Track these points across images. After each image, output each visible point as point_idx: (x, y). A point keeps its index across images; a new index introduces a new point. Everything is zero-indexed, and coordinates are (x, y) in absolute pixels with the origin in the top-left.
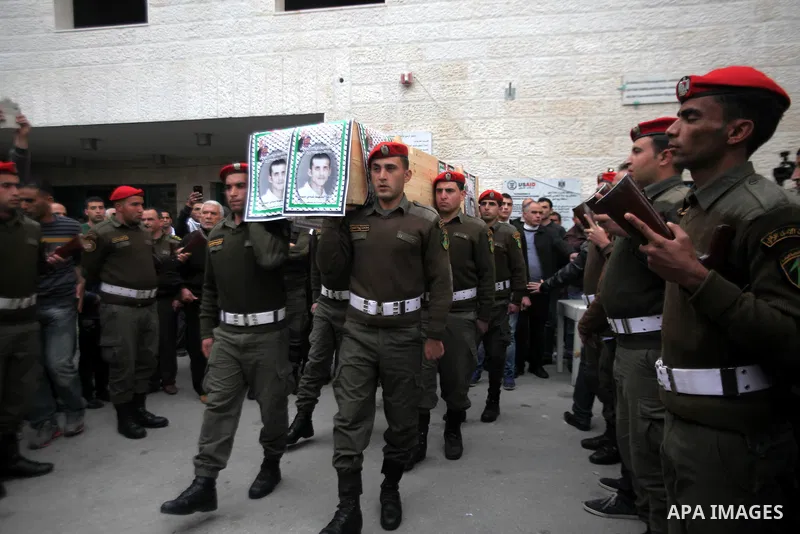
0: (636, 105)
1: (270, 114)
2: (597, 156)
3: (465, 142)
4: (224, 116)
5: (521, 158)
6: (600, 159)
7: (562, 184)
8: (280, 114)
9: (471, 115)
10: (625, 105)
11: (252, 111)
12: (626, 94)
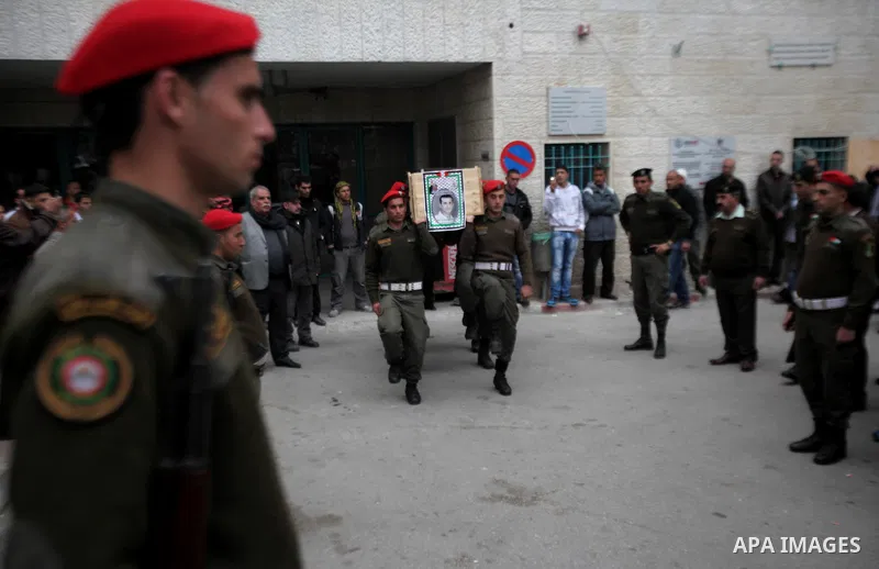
0: (780, 67)
1: (429, 60)
2: (748, 114)
3: (636, 99)
4: (371, 59)
5: (685, 115)
6: (750, 117)
7: (720, 142)
8: (442, 60)
9: (642, 72)
10: (773, 67)
11: (407, 55)
12: (774, 55)
